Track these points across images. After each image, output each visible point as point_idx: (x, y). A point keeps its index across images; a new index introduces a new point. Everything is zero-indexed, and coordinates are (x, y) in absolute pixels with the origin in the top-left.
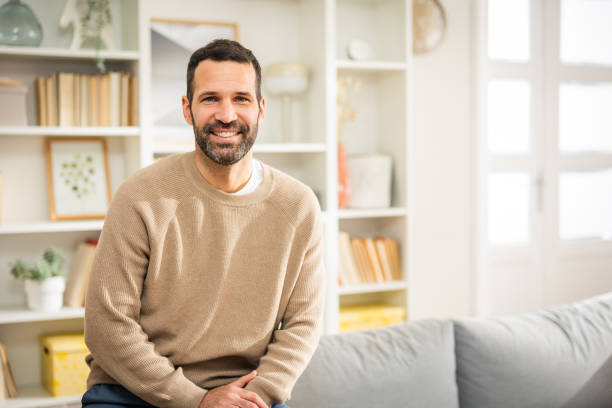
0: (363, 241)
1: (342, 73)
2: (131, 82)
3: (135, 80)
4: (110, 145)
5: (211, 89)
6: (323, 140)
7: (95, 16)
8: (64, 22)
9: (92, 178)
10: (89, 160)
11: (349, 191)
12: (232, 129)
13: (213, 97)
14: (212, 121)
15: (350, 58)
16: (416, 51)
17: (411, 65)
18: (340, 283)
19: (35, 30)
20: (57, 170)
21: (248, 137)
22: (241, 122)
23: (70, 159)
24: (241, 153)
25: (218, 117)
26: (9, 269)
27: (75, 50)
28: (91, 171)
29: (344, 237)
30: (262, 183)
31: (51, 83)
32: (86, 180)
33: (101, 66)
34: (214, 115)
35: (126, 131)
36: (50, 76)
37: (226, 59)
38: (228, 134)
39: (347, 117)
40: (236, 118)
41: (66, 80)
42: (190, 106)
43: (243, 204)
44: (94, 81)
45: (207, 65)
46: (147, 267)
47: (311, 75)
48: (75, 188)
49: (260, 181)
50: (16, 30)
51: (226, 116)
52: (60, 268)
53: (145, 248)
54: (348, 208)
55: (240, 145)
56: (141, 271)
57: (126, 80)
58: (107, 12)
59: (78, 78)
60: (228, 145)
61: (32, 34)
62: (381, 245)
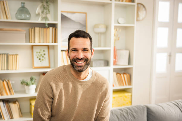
0: (120, 74)
1: (116, 27)
2: (55, 30)
3: (56, 29)
4: (50, 47)
5: (75, 48)
6: (110, 47)
7: (45, 11)
8: (37, 12)
9: (45, 56)
10: (44, 51)
11: (116, 60)
12: (82, 60)
13: (75, 50)
14: (75, 58)
15: (119, 23)
16: (137, 20)
17: (136, 25)
18: (113, 86)
19: (28, 15)
20: (35, 54)
21: (88, 62)
22: (85, 58)
23: (38, 51)
24: (85, 68)
25: (77, 57)
26: (21, 82)
27: (40, 21)
28: (44, 54)
29: (115, 73)
30: (91, 77)
31: (33, 30)
32: (43, 57)
33: (47, 25)
34: (75, 56)
35: (54, 44)
36: (33, 28)
37: (79, 37)
38: (81, 62)
39: (117, 39)
40: (83, 57)
41: (37, 29)
42: (69, 52)
43: (85, 84)
44: (45, 29)
45: (73, 39)
46: (52, 102)
47: (107, 27)
48: (40, 59)
49: (91, 76)
50: (23, 15)
51: (80, 56)
52: (34, 82)
53: (52, 97)
54: (116, 65)
55: (85, 66)
56: (51, 103)
57: (54, 29)
58: (49, 10)
59: (40, 28)
60: (81, 66)
61: (28, 16)
62: (125, 75)
